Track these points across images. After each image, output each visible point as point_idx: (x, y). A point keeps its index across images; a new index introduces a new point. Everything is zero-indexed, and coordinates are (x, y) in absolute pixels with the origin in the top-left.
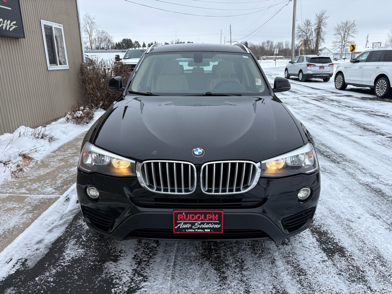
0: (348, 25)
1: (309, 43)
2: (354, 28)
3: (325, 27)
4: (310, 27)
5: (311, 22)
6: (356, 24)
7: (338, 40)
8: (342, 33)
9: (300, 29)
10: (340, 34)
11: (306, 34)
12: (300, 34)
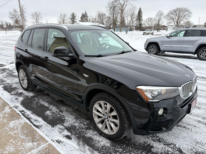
0: (37, 14)
1: (19, 22)
2: (40, 16)
3: (26, 14)
4: (17, 13)
5: (17, 10)
6: (41, 14)
7: (34, 21)
8: (35, 17)
9: (11, 14)
10: (34, 18)
11: (15, 16)
12: (12, 16)
